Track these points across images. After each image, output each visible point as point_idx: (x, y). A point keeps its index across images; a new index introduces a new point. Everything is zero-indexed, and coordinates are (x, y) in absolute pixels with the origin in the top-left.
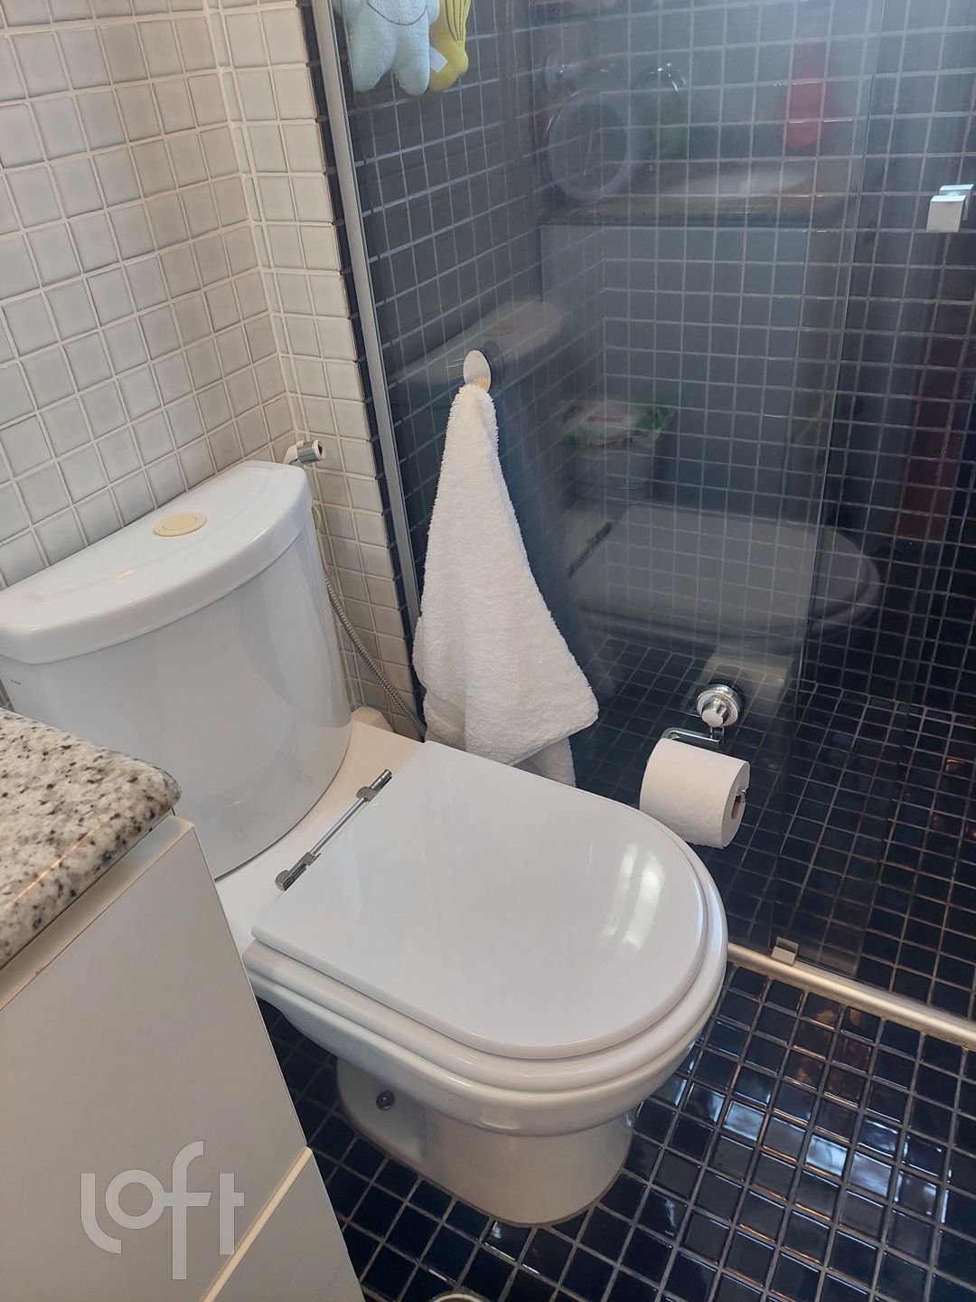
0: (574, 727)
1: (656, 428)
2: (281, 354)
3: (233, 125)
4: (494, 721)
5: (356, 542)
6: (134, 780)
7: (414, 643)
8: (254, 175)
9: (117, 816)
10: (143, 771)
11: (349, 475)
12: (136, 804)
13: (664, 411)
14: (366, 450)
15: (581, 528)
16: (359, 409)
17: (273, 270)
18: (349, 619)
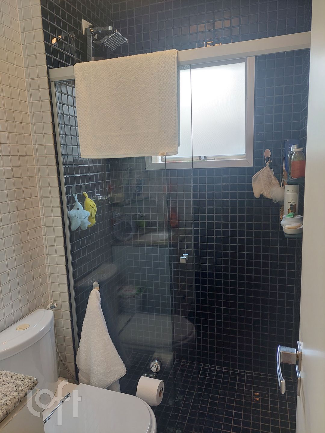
0: (120, 376)
1: (142, 292)
2: (48, 283)
3: (43, 236)
4: (98, 377)
5: (63, 328)
6: (31, 379)
7: (77, 356)
8: (47, 246)
9: (28, 386)
10: (32, 378)
11: (62, 311)
12: (31, 384)
13: (143, 288)
14: (68, 304)
15: (124, 319)
16: (67, 295)
17: (49, 265)
18: (58, 350)
